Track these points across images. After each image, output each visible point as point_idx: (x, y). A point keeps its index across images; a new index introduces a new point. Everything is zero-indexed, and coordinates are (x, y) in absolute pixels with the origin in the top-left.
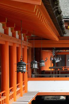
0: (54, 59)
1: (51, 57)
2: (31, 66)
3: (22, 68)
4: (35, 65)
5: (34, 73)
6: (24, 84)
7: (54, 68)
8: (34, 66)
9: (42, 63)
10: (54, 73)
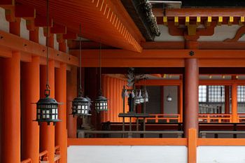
0: (131, 95)
1: (124, 91)
2: (73, 109)
3: (48, 112)
4: (83, 107)
5: (82, 126)
6: (59, 154)
7: (130, 117)
8: (81, 109)
9: (101, 104)
10: (130, 127)
